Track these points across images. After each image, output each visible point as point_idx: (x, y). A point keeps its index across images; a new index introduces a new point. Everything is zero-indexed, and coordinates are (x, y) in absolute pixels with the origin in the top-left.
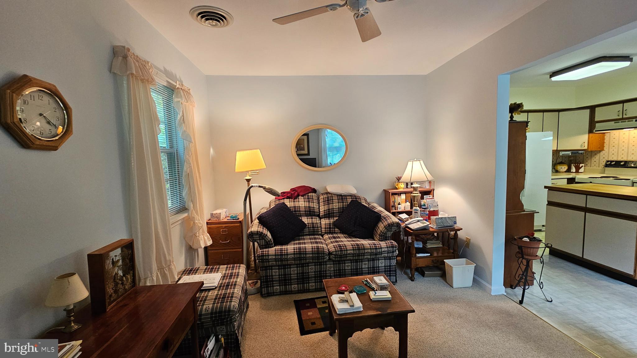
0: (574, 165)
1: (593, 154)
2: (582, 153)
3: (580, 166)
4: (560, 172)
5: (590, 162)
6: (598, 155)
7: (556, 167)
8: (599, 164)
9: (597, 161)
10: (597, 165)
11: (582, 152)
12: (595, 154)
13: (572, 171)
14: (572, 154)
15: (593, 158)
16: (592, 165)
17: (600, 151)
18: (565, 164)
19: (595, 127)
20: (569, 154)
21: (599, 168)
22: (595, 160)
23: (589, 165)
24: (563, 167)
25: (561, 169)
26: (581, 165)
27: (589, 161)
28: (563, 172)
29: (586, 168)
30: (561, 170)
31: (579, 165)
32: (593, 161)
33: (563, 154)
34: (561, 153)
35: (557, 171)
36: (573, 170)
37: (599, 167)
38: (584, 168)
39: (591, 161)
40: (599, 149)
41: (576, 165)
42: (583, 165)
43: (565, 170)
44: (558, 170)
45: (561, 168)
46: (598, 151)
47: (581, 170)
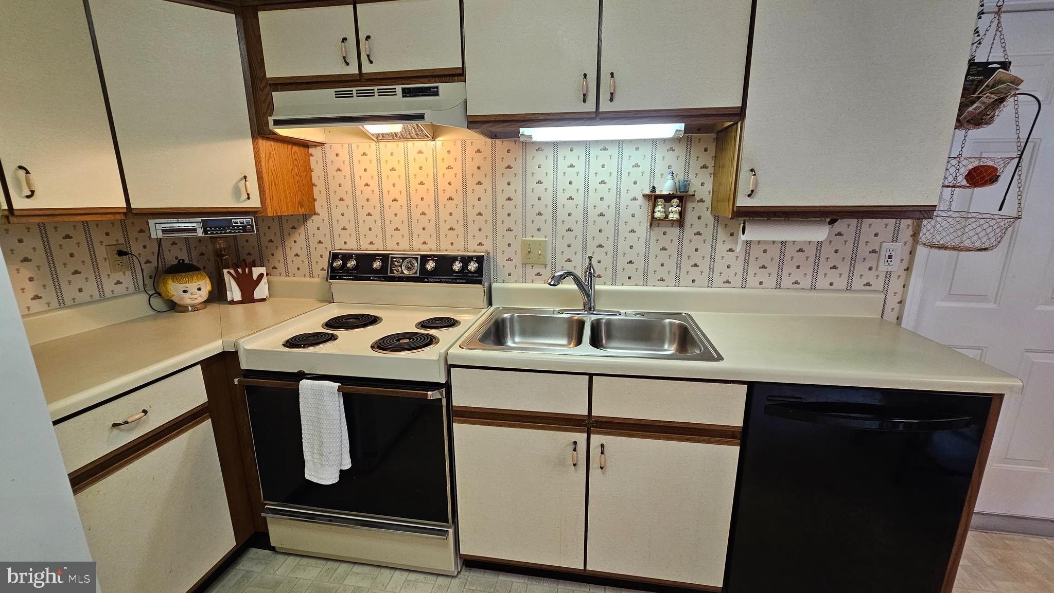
0: (232, 271)
1: (287, 227)
2: (244, 227)
3: (255, 277)
4: (183, 309)
5: (281, 259)
6: (302, 230)
7: (161, 289)
8: (310, 267)
9: (303, 255)
10: (305, 268)
11: (245, 220)
12: (294, 228)
13: (229, 299)
14: (205, 232)
15: (289, 243)
16: (292, 269)
17: (305, 218)
18: (197, 269)
19: (270, 109)
20: (194, 230)
21: (312, 279)
22: (296, 249)
23: (281, 267)
24: (192, 286)
25: (185, 295)
26: (256, 271)
27: (279, 254)
28: (195, 308)
29: (275, 279)
30: (187, 300)
31: (251, 272)
32: (290, 255)
33: (164, 231)
34: (156, 228)
35: (173, 307)
36: (234, 292)
37: (311, 275)
38: (269, 282)
39: (285, 254)
40: (302, 211)
41: (237, 272)
42: (263, 270)
43: (204, 295)
44: (175, 299)
45: (185, 292)
46: (299, 215)
47: (261, 291)
